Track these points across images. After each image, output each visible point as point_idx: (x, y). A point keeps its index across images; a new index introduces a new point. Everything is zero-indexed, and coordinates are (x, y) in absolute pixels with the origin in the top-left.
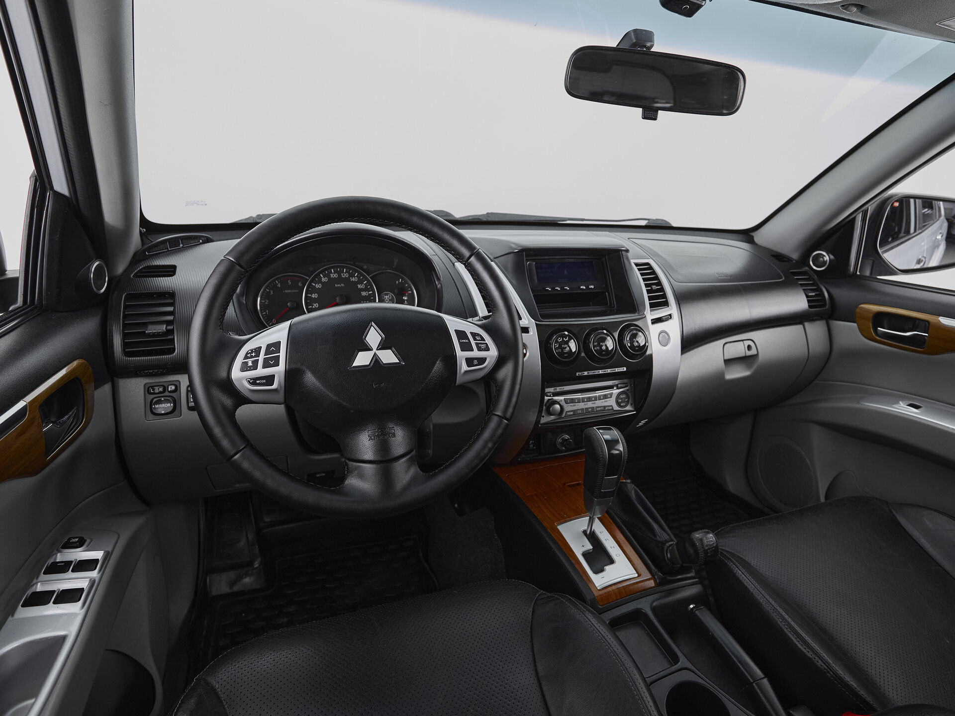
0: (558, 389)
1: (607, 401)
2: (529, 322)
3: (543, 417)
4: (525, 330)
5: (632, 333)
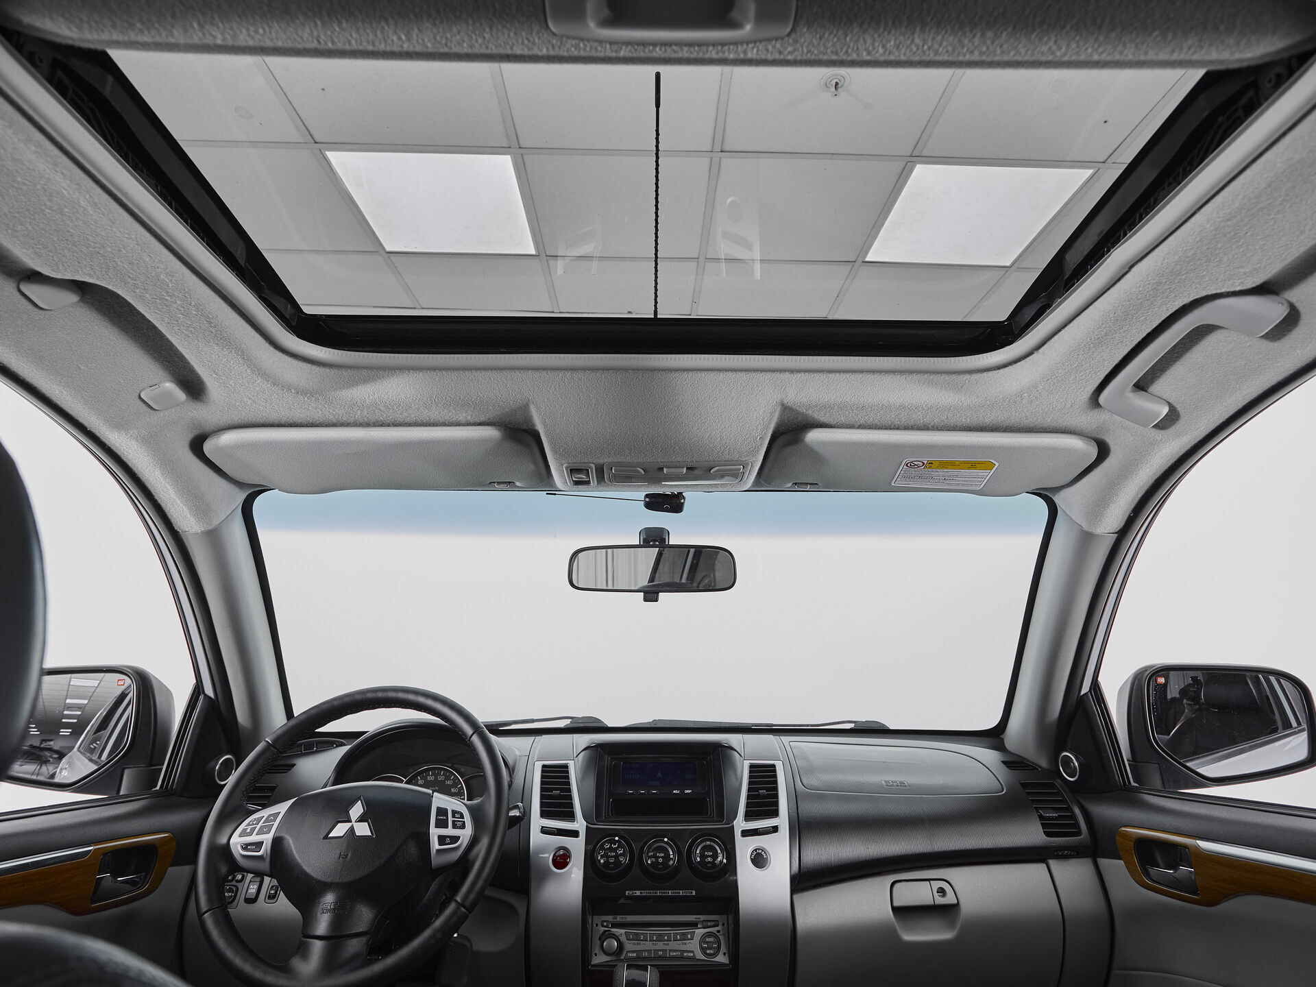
0: (619, 919)
1: (685, 944)
2: (580, 824)
3: (596, 955)
4: (574, 834)
5: (704, 844)
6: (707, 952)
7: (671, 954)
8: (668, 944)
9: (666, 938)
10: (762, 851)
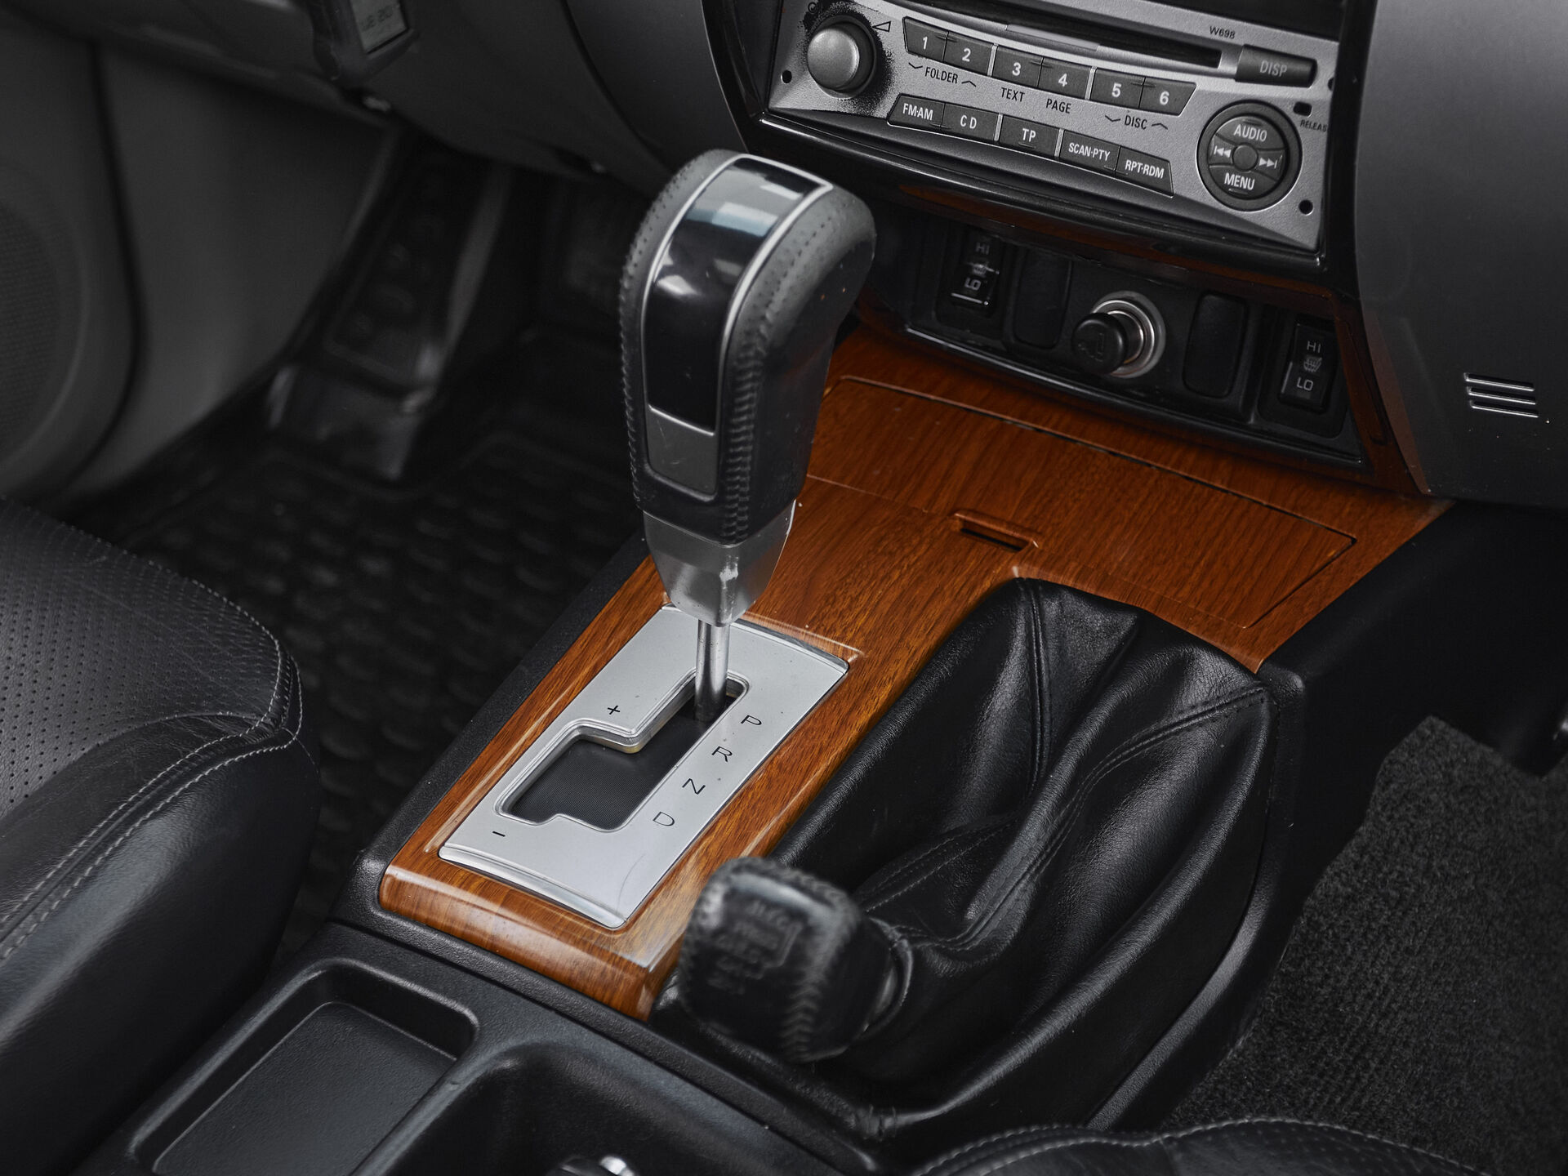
1: (1140, 124)
3: (788, 77)
6: (1231, 179)
7: (1073, 148)
8: (1066, 109)
9: (1063, 81)
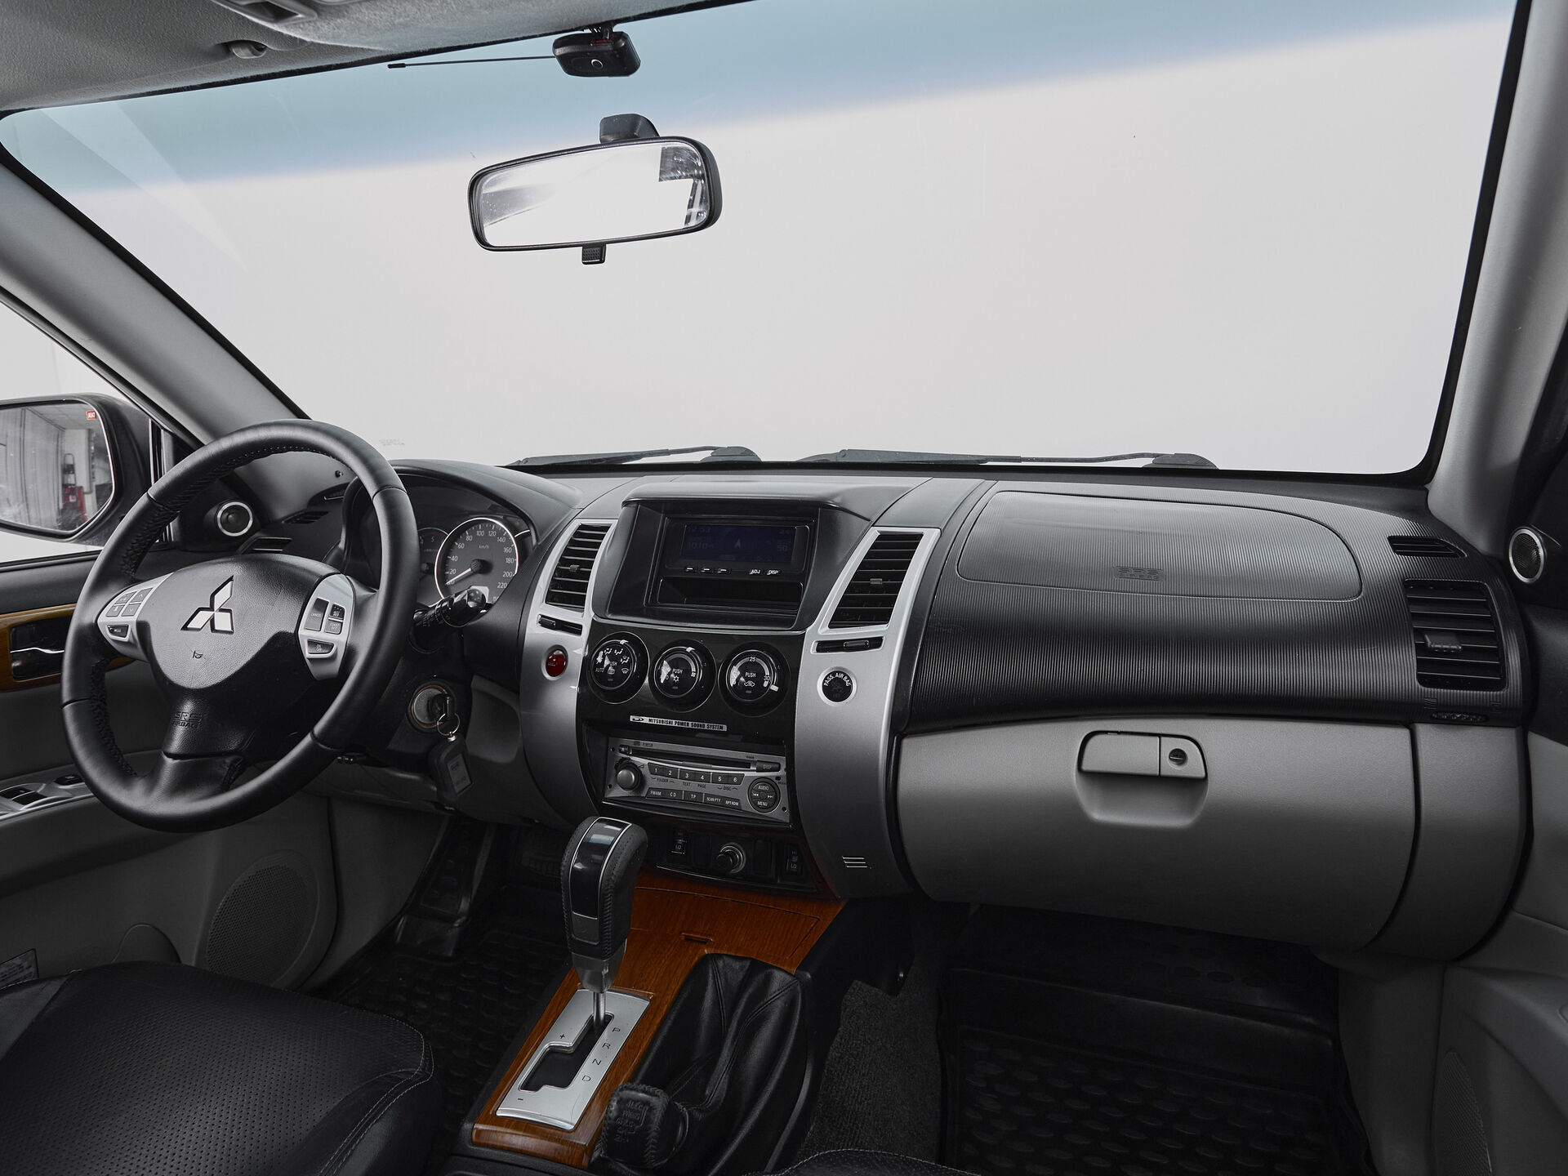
0: (642, 745)
1: (728, 789)
2: (585, 618)
3: (610, 786)
4: (575, 629)
5: (746, 659)
6: (759, 803)
7: (708, 799)
8: (704, 787)
9: (702, 778)
10: (845, 675)
